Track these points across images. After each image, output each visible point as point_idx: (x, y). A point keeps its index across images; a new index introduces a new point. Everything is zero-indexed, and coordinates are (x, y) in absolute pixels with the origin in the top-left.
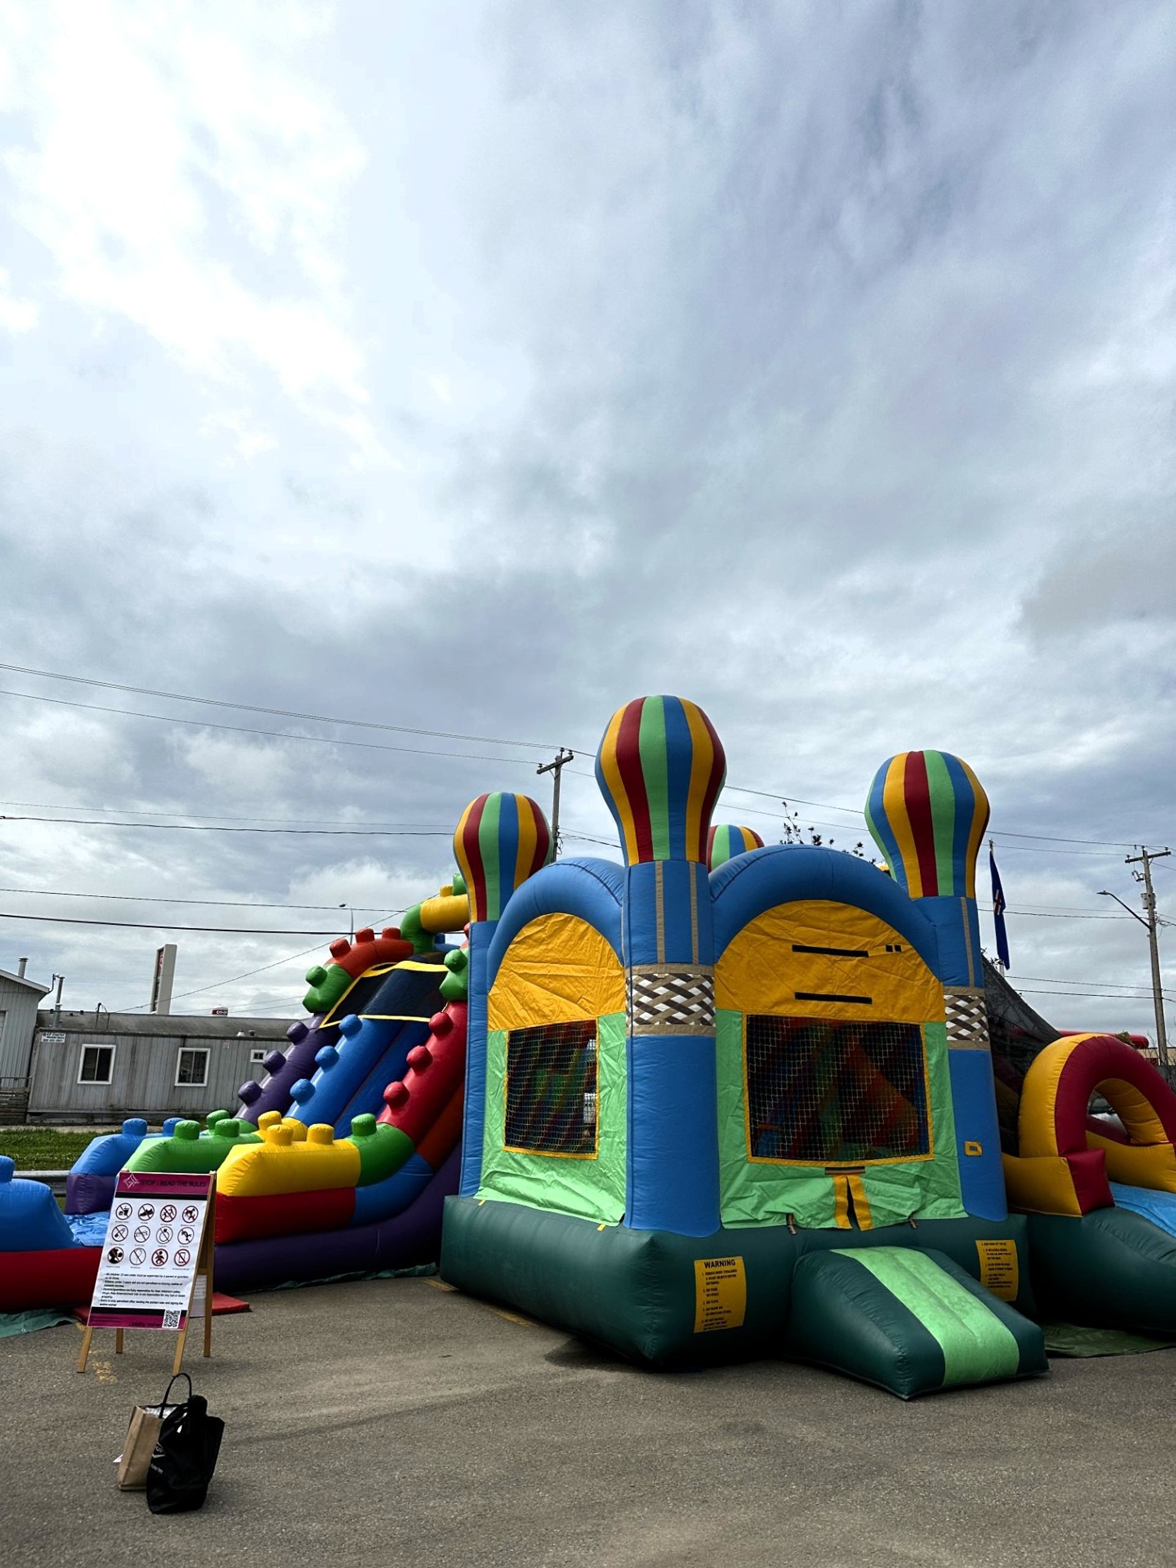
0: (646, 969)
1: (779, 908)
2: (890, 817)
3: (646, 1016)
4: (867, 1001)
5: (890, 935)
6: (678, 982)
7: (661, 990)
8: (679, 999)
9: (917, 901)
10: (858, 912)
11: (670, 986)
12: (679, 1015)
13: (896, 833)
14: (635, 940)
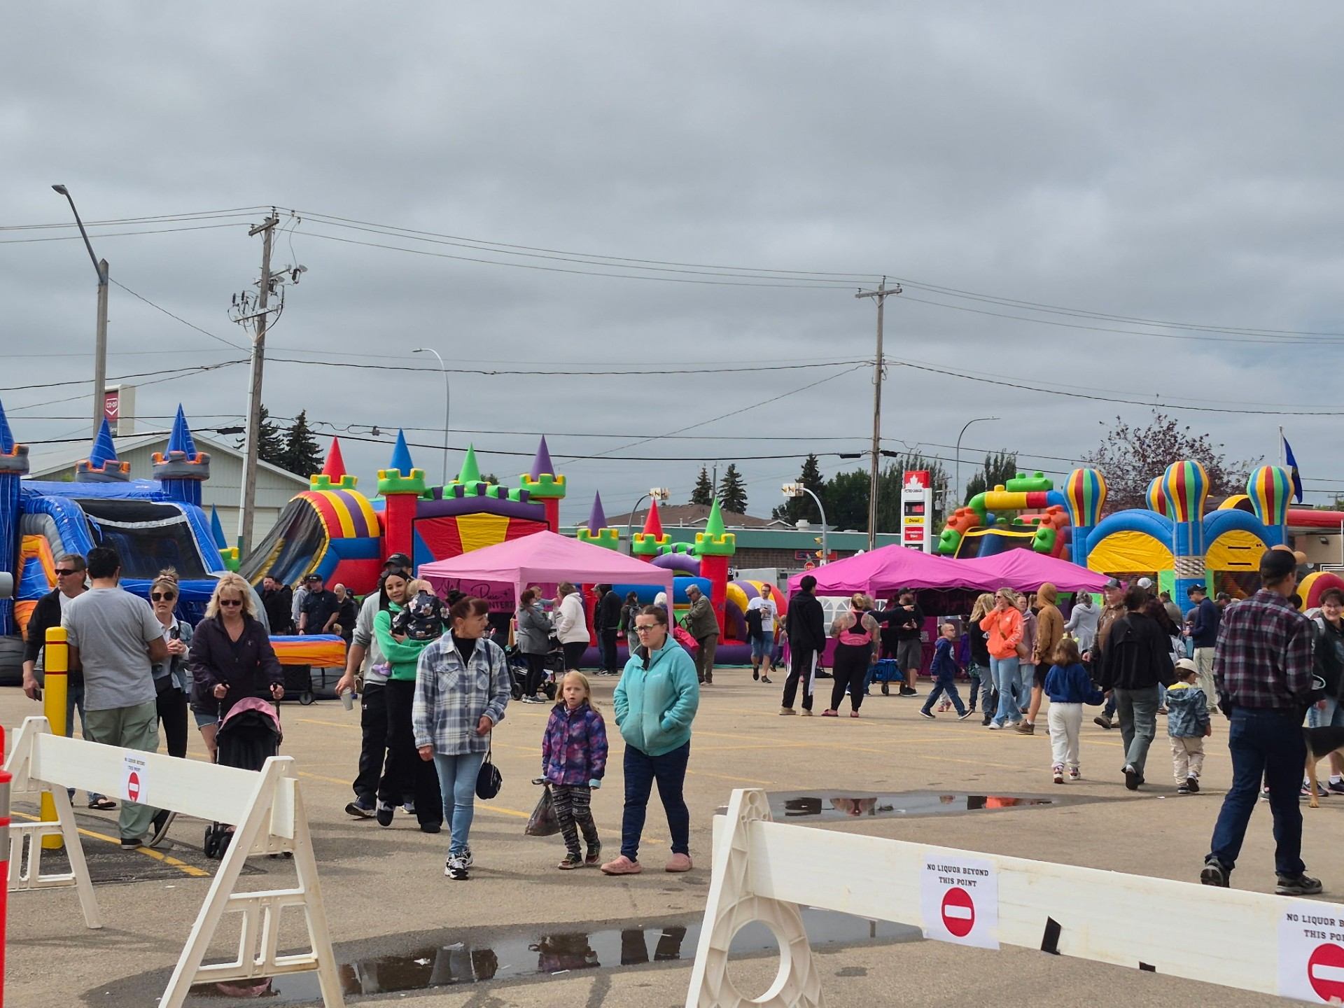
0: (1185, 557)
1: (1225, 534)
2: (1258, 494)
3: (1185, 572)
4: (1250, 564)
5: (1258, 540)
6: (1196, 562)
7: (1191, 564)
8: (1196, 567)
9: (1267, 527)
10: (1248, 533)
11: (1194, 563)
12: (1197, 572)
13: (1260, 499)
14: (1181, 548)
